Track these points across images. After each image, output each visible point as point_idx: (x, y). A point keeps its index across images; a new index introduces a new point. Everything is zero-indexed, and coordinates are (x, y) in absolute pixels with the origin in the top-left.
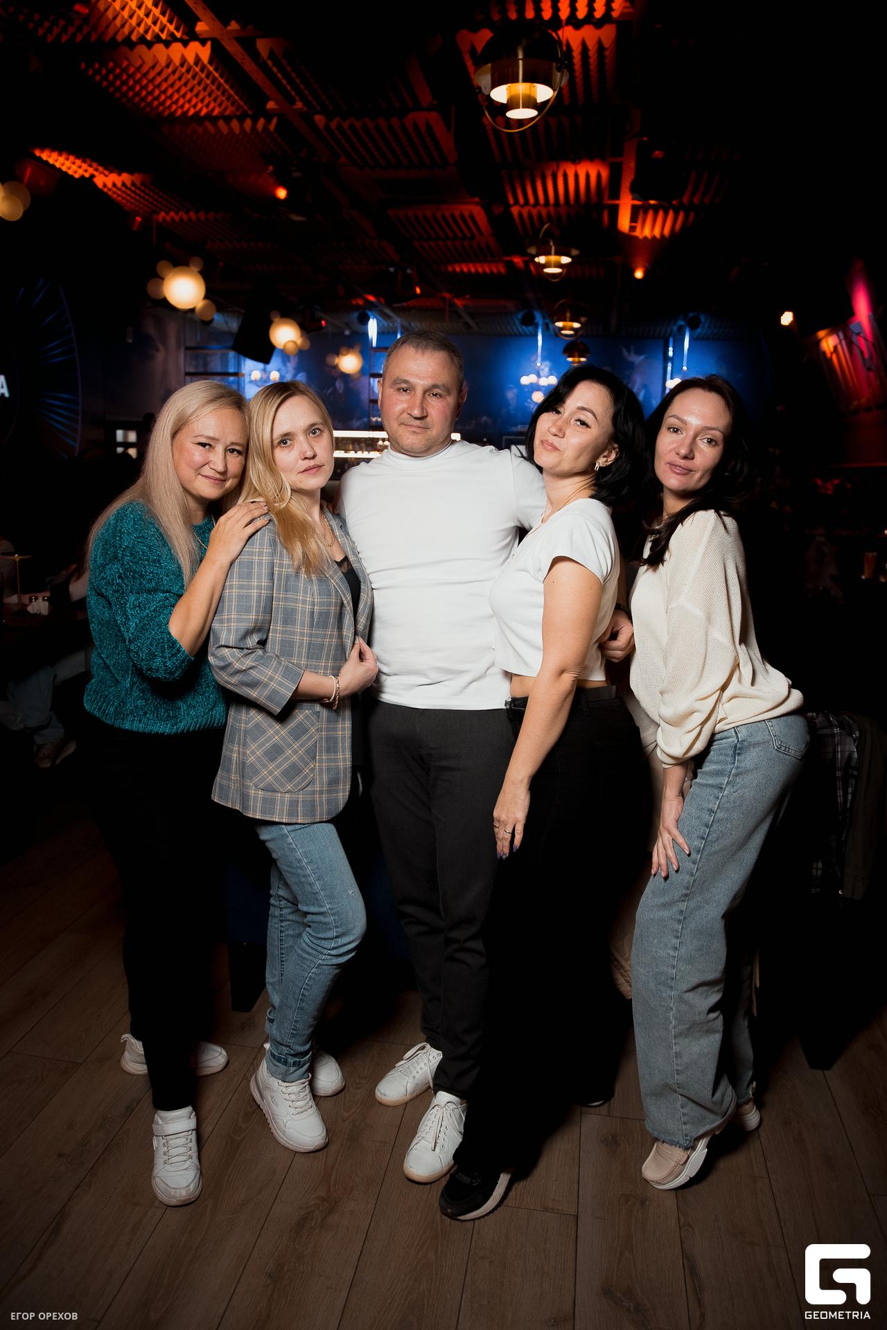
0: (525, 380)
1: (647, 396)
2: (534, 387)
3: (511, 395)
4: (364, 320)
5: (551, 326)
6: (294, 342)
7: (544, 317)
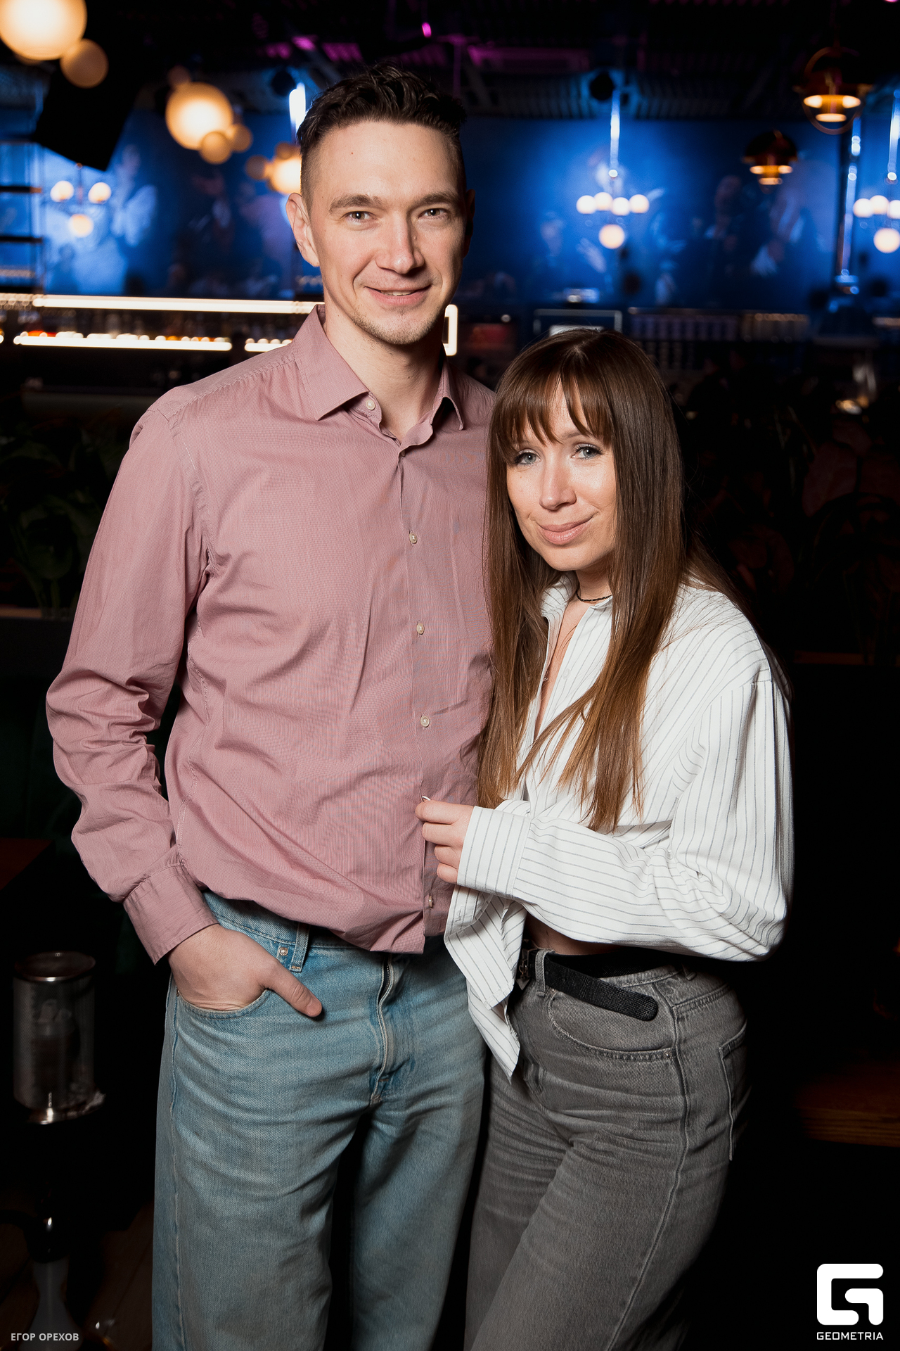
0: (586, 205)
1: (809, 233)
2: (607, 218)
3: (550, 231)
4: (284, 86)
5: (635, 99)
6: (221, 134)
7: (627, 82)
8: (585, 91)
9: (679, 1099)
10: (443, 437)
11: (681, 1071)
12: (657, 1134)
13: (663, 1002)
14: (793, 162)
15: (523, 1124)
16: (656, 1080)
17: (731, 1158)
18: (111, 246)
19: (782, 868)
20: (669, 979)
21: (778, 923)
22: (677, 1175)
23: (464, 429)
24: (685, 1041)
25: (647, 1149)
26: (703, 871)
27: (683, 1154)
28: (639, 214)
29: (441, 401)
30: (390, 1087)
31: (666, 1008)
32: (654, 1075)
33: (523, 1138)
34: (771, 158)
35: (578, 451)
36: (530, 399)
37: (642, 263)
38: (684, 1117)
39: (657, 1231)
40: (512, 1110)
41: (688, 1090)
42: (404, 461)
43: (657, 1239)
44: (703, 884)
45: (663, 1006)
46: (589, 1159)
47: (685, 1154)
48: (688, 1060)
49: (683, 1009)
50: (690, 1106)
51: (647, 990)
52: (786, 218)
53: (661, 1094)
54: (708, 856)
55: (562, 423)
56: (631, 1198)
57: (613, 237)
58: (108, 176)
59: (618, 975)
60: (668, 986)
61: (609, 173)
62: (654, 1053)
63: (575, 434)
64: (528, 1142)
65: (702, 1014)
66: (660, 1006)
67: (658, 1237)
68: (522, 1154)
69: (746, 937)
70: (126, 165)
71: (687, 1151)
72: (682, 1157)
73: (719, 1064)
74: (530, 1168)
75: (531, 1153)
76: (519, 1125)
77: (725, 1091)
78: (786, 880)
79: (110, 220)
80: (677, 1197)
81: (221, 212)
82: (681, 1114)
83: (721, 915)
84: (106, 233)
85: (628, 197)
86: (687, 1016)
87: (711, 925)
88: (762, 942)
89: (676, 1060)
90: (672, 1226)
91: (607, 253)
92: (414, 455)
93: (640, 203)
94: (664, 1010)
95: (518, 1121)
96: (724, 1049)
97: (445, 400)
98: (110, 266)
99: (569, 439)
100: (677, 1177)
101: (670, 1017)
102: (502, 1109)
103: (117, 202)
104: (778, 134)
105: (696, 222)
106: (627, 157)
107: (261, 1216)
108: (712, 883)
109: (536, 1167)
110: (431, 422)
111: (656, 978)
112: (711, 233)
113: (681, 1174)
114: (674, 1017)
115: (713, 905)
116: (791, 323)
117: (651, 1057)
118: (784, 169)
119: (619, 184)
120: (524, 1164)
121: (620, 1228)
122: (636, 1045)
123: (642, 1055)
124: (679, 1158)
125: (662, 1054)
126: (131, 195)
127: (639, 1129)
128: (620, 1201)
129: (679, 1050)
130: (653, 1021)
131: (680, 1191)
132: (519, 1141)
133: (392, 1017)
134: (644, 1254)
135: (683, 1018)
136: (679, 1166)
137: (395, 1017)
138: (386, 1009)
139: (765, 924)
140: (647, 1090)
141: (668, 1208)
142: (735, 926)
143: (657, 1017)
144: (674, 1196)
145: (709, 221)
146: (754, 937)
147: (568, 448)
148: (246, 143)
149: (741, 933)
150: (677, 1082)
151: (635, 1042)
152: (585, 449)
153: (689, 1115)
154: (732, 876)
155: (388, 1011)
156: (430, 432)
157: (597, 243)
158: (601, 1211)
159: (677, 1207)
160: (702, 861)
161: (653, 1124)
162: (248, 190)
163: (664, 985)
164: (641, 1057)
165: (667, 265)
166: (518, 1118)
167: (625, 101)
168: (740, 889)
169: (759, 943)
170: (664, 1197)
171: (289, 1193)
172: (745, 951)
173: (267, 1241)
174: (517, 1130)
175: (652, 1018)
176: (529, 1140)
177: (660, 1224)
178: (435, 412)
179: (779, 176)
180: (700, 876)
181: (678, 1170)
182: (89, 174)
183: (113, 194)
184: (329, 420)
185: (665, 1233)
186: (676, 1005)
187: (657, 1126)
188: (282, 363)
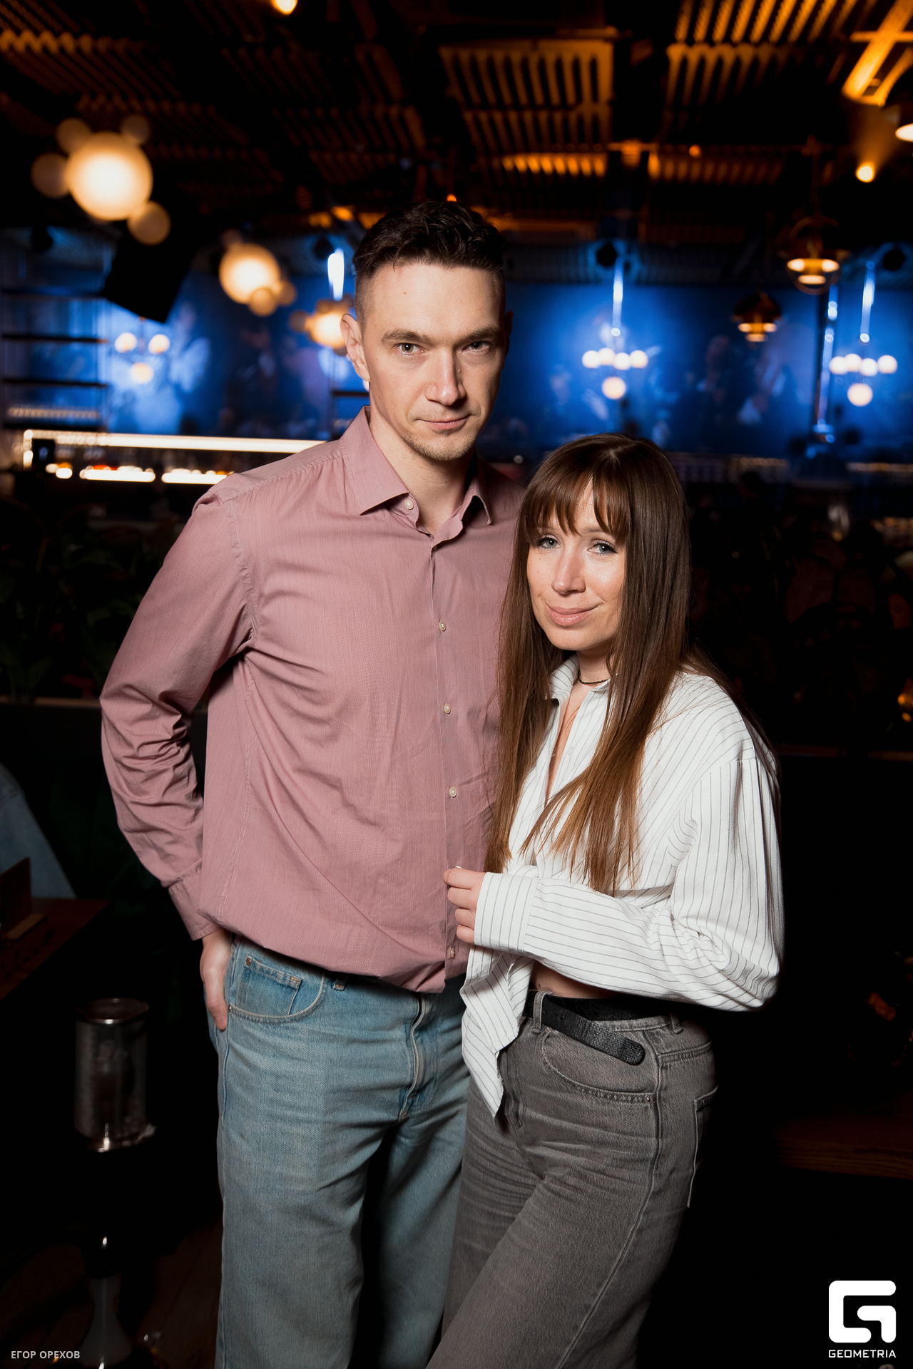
0: (591, 359)
2: (609, 372)
4: (324, 251)
5: (636, 267)
6: (268, 290)
7: (629, 251)
8: (592, 258)
9: (653, 1141)
10: (472, 532)
11: (658, 1116)
12: (627, 1174)
13: (650, 1049)
14: (778, 321)
15: (499, 1162)
16: (634, 1121)
17: (688, 1205)
18: (168, 392)
19: (774, 928)
20: (658, 1030)
21: (772, 979)
22: (639, 1216)
23: (491, 524)
24: (666, 1089)
25: (614, 1189)
26: (704, 931)
27: (647, 1196)
28: (638, 370)
29: (471, 499)
30: (416, 1104)
31: (653, 1055)
32: (633, 1115)
33: (500, 1175)
34: (758, 317)
35: (595, 546)
36: (561, 491)
37: (640, 412)
38: (654, 1159)
39: (614, 1266)
40: (489, 1149)
41: (662, 1134)
42: (437, 554)
43: (614, 1273)
44: (704, 943)
45: (650, 1054)
46: (558, 1194)
47: (649, 1196)
48: (666, 1107)
49: (667, 1059)
50: (662, 1149)
51: (637, 1036)
52: (769, 374)
53: (638, 1135)
54: (707, 919)
55: (586, 518)
56: (594, 1234)
57: (615, 389)
58: (166, 328)
59: (613, 1019)
60: (656, 1036)
61: (613, 332)
62: (636, 1096)
63: (597, 530)
64: (504, 1179)
65: (684, 1067)
66: (647, 1053)
67: (615, 1270)
68: (499, 1191)
69: (742, 992)
70: (183, 320)
71: (651, 1193)
72: (646, 1198)
73: (692, 1116)
74: (507, 1205)
75: (507, 1191)
76: (495, 1163)
77: (694, 1141)
78: (778, 939)
79: (167, 368)
80: (637, 1236)
81: (266, 363)
82: (652, 1155)
83: (721, 971)
84: (164, 380)
85: (629, 352)
86: (670, 1066)
87: (711, 981)
88: (758, 995)
89: (655, 1105)
90: (629, 1261)
91: (610, 403)
92: (445, 550)
93: (639, 359)
94: (650, 1057)
95: (494, 1160)
96: (699, 1102)
97: (475, 498)
98: (168, 410)
99: (589, 534)
100: (639, 1218)
101: (655, 1064)
102: (480, 1148)
103: (174, 353)
104: (764, 296)
105: (689, 377)
106: (629, 318)
107: (301, 1209)
108: (712, 942)
109: (512, 1204)
110: (461, 518)
111: (647, 1026)
112: (702, 386)
113: (644, 1215)
114: (658, 1065)
115: (713, 963)
116: (773, 468)
117: (633, 1098)
118: (769, 327)
119: (621, 342)
120: (502, 1201)
121: (580, 1259)
122: (621, 1086)
123: (625, 1096)
124: (643, 1200)
125: (643, 1097)
126: (187, 346)
127: (611, 1166)
128: (583, 1235)
129: (660, 1096)
130: (639, 1066)
131: (640, 1231)
132: (496, 1179)
133: (422, 1041)
134: (600, 1285)
135: (666, 1067)
136: (643, 1207)
137: (424, 1041)
138: (417, 1034)
139: (761, 979)
140: (625, 1129)
141: (627, 1245)
142: (733, 982)
143: (643, 1063)
144: (634, 1235)
145: (700, 375)
146: (750, 991)
147: (587, 541)
148: (291, 297)
149: (738, 988)
150: (654, 1125)
151: (621, 1083)
152: (601, 545)
153: (659, 1156)
154: (730, 936)
155: (419, 1036)
156: (460, 527)
157: (600, 393)
158: (564, 1243)
159: (635, 1245)
160: (702, 923)
161: (625, 1163)
162: (291, 343)
163: (653, 1034)
164: (624, 1098)
165: (663, 414)
166: (494, 1156)
167: (627, 268)
168: (737, 948)
169: (754, 996)
170: (624, 1235)
171: (325, 1187)
172: (741, 1004)
173: (307, 1229)
174: (494, 1168)
175: (638, 1063)
176: (505, 1178)
177: (618, 1259)
178: (465, 510)
179: (764, 333)
180: (701, 936)
181: (641, 1211)
182: (150, 326)
183: (171, 345)
184: (370, 515)
185: (621, 1268)
186: (662, 1054)
187: (629, 1165)
188: (331, 458)
